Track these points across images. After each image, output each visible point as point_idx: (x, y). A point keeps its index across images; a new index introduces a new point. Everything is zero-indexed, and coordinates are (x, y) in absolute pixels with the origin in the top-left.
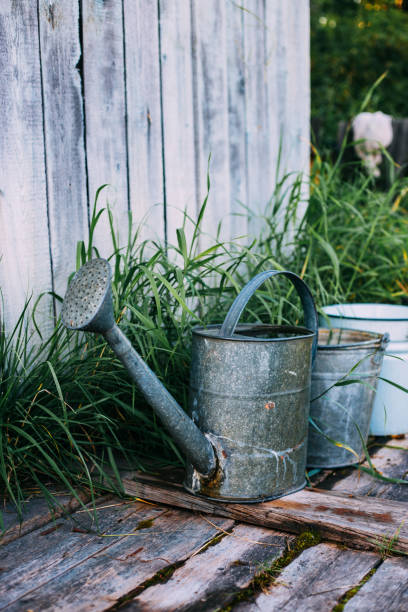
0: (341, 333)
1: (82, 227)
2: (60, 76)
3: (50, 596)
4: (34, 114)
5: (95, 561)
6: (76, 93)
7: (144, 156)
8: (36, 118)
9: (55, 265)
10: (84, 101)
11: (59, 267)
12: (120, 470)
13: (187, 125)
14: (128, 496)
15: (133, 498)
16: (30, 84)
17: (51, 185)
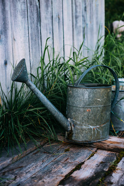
0: (122, 87)
1: (39, 52)
2: (33, 2)
3: (41, 175)
4: (25, 14)
5: (53, 163)
6: (37, 7)
7: (58, 30)
8: (25, 15)
9: (31, 65)
10: (40, 10)
11: (33, 65)
12: (56, 132)
13: (70, 20)
14: (59, 141)
15: (61, 142)
16: (23, 4)
17: (30, 38)
